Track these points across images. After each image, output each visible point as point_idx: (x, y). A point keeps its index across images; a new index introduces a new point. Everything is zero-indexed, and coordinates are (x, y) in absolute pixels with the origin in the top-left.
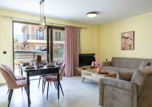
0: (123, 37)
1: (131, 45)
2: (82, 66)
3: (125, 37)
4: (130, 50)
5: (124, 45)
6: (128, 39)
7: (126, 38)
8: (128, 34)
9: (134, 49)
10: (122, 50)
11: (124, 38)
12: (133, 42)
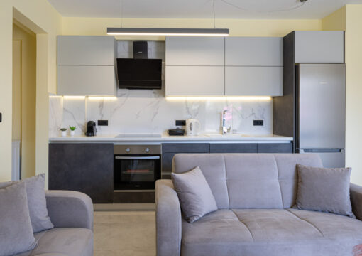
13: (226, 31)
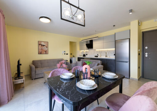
5: (41, 50)
8: (44, 43)
9: (48, 54)
11: (41, 45)
13: (98, 37)
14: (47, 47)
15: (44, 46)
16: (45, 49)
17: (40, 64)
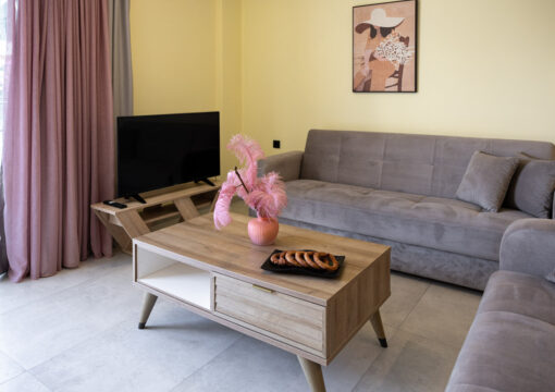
0: (360, 29)
1: (401, 67)
2: (141, 195)
3: (372, 27)
4: (400, 91)
5: (367, 68)
6: (390, 38)
7: (379, 34)
8: (389, 15)
9: (416, 91)
10: (354, 91)
11: (369, 30)
12: (411, 52)
14: (405, 40)
15: (386, 31)
16: (401, 54)
17: (337, 159)
